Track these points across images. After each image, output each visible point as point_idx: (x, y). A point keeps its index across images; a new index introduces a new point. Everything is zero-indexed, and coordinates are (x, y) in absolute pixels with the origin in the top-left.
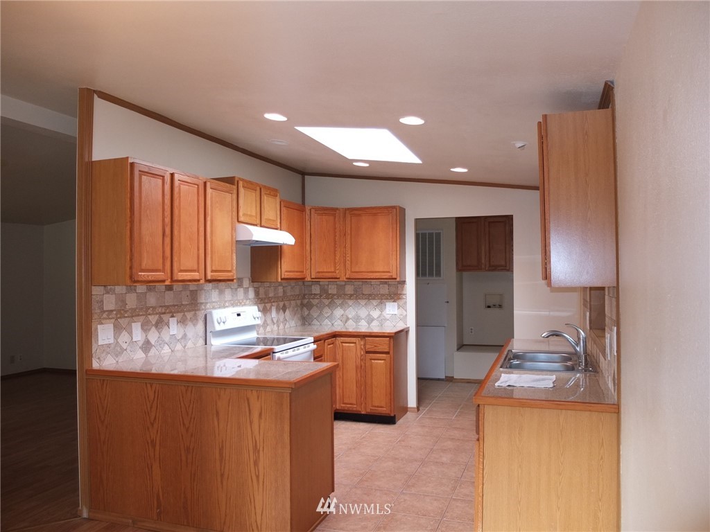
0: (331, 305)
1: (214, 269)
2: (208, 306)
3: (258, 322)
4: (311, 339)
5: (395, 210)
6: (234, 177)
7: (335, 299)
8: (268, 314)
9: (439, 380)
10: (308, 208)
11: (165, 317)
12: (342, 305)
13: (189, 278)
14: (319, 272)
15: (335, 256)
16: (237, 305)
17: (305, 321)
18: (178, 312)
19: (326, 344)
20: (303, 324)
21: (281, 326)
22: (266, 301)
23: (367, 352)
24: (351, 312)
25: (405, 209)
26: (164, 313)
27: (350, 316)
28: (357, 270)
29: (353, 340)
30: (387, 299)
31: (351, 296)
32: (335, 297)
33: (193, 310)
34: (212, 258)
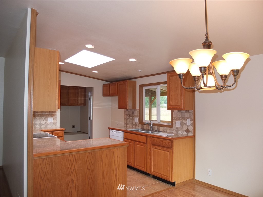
30: (49, 116)
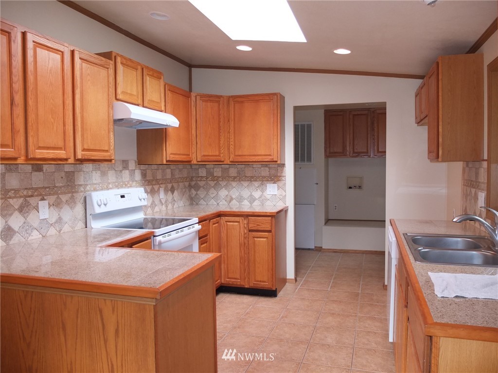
0: (217, 186)
1: (86, 147)
2: (88, 188)
3: (144, 203)
4: (196, 220)
5: (276, 96)
6: (111, 52)
7: (221, 181)
8: (156, 196)
9: (309, 249)
10: (193, 94)
11: (32, 201)
12: (226, 187)
13: (51, 156)
14: (204, 156)
15: (220, 141)
16: (122, 187)
17: (193, 201)
18: (50, 194)
19: (211, 224)
20: (192, 204)
21: (170, 206)
22: (154, 183)
23: (250, 231)
24: (234, 193)
25: (284, 97)
26: (32, 196)
27: (234, 197)
28: (240, 154)
29: (237, 219)
30: (268, 181)
31: (234, 179)
32: (220, 179)
33: (69, 193)
34: (83, 135)
